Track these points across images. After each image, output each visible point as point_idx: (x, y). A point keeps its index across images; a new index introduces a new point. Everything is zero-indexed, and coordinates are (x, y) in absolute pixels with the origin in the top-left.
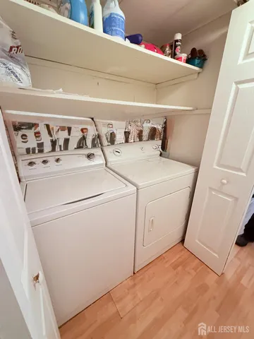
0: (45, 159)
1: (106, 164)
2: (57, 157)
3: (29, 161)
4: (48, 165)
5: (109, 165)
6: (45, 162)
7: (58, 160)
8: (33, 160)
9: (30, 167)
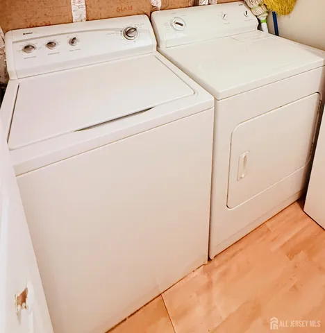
0: (51, 39)
1: (158, 46)
2: (72, 36)
3: (25, 44)
4: (55, 49)
5: (162, 47)
6: (50, 44)
7: (73, 41)
8: (32, 43)
9: (26, 55)
